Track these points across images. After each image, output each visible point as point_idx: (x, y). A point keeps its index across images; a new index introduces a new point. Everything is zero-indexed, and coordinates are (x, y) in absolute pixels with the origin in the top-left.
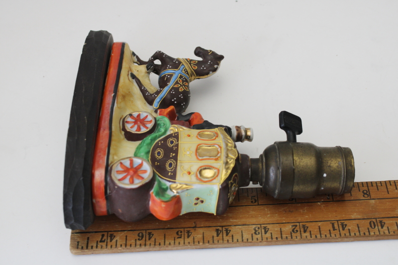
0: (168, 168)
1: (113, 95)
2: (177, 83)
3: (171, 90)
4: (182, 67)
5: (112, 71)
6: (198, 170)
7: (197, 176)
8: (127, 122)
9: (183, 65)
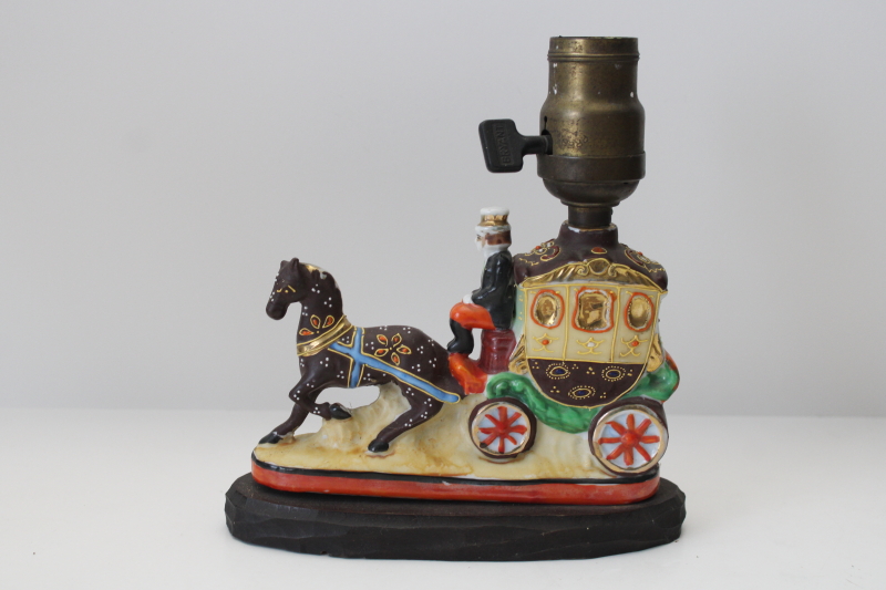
0: (619, 378)
1: (446, 484)
2: (387, 358)
3: (414, 372)
4: (336, 346)
5: (377, 488)
6: (631, 328)
7: (641, 331)
8: (502, 450)
9: (330, 346)
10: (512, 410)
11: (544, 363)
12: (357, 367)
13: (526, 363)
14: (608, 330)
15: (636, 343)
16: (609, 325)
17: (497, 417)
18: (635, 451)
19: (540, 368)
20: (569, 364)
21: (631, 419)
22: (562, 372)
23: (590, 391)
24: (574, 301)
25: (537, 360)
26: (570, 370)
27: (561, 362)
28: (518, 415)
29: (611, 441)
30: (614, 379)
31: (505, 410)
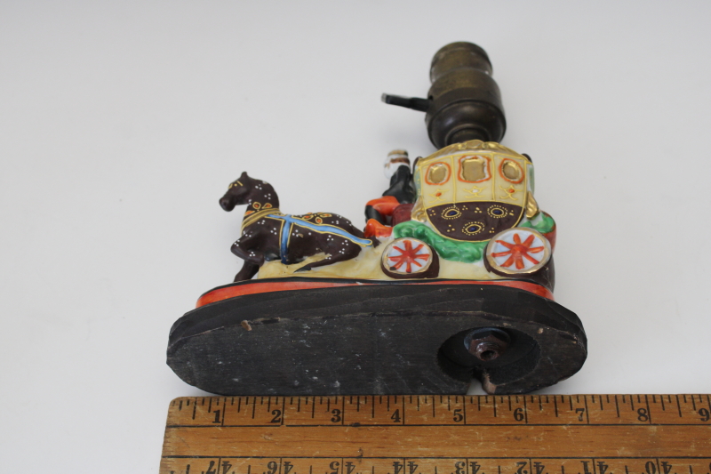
0: (502, 216)
2: (313, 220)
3: (333, 224)
4: (271, 216)
6: (506, 180)
7: (515, 183)
8: (409, 270)
9: (267, 216)
10: (415, 243)
11: (439, 209)
12: (287, 225)
13: (426, 214)
14: (487, 179)
15: (513, 191)
16: (487, 176)
17: (403, 248)
18: (525, 260)
19: (436, 214)
20: (460, 205)
21: (517, 237)
22: (455, 213)
23: (481, 227)
24: (457, 165)
25: (433, 208)
26: (461, 211)
27: (452, 205)
28: (420, 246)
29: (501, 254)
30: (499, 216)
31: (410, 244)
